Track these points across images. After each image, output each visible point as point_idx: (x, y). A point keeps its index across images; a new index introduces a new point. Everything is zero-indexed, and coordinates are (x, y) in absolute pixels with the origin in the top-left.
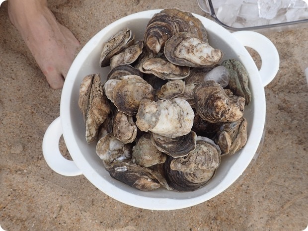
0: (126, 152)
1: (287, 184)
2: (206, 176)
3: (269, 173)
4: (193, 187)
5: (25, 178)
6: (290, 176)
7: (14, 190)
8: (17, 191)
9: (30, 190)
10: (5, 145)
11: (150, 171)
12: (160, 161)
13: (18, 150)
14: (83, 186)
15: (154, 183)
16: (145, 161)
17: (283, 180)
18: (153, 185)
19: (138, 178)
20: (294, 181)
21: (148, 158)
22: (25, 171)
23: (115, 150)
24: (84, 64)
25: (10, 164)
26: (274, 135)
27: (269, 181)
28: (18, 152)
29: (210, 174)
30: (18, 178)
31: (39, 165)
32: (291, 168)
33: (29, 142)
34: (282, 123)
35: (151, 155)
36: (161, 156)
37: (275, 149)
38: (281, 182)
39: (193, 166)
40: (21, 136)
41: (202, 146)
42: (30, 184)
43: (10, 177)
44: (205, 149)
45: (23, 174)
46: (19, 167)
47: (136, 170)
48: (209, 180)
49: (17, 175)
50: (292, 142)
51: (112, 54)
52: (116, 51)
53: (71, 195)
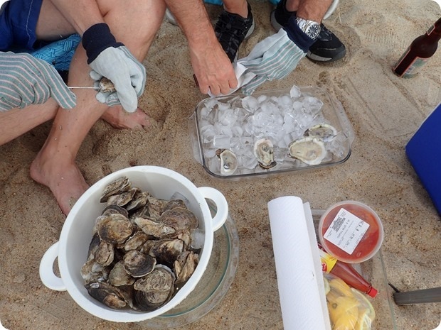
0: (105, 275)
1: (263, 317)
2: (161, 298)
3: (247, 305)
4: (152, 307)
5: (22, 307)
6: (266, 308)
7: (9, 321)
8: (11, 322)
9: (24, 320)
10: (9, 275)
11: (119, 291)
12: (128, 283)
13: (20, 279)
14: (75, 316)
15: (120, 301)
16: (115, 281)
17: (259, 312)
18: (120, 302)
19: (107, 294)
20: (269, 313)
21: (117, 279)
22: (23, 300)
23: (96, 272)
24: (87, 201)
25: (11, 293)
26: (254, 270)
27: (246, 313)
28: (20, 281)
29: (165, 296)
30: (15, 307)
31: (37, 294)
32: (267, 301)
33: (31, 272)
34: (264, 258)
35: (121, 277)
36: (129, 279)
37: (254, 283)
38: (257, 314)
39: (148, 286)
40: (26, 266)
41: (160, 272)
42: (25, 313)
43: (8, 306)
44: (161, 274)
45: (20, 303)
46: (18, 295)
47: (106, 287)
48: (164, 302)
49: (15, 304)
50: (269, 277)
51: (110, 194)
52: (114, 193)
53: (62, 324)
